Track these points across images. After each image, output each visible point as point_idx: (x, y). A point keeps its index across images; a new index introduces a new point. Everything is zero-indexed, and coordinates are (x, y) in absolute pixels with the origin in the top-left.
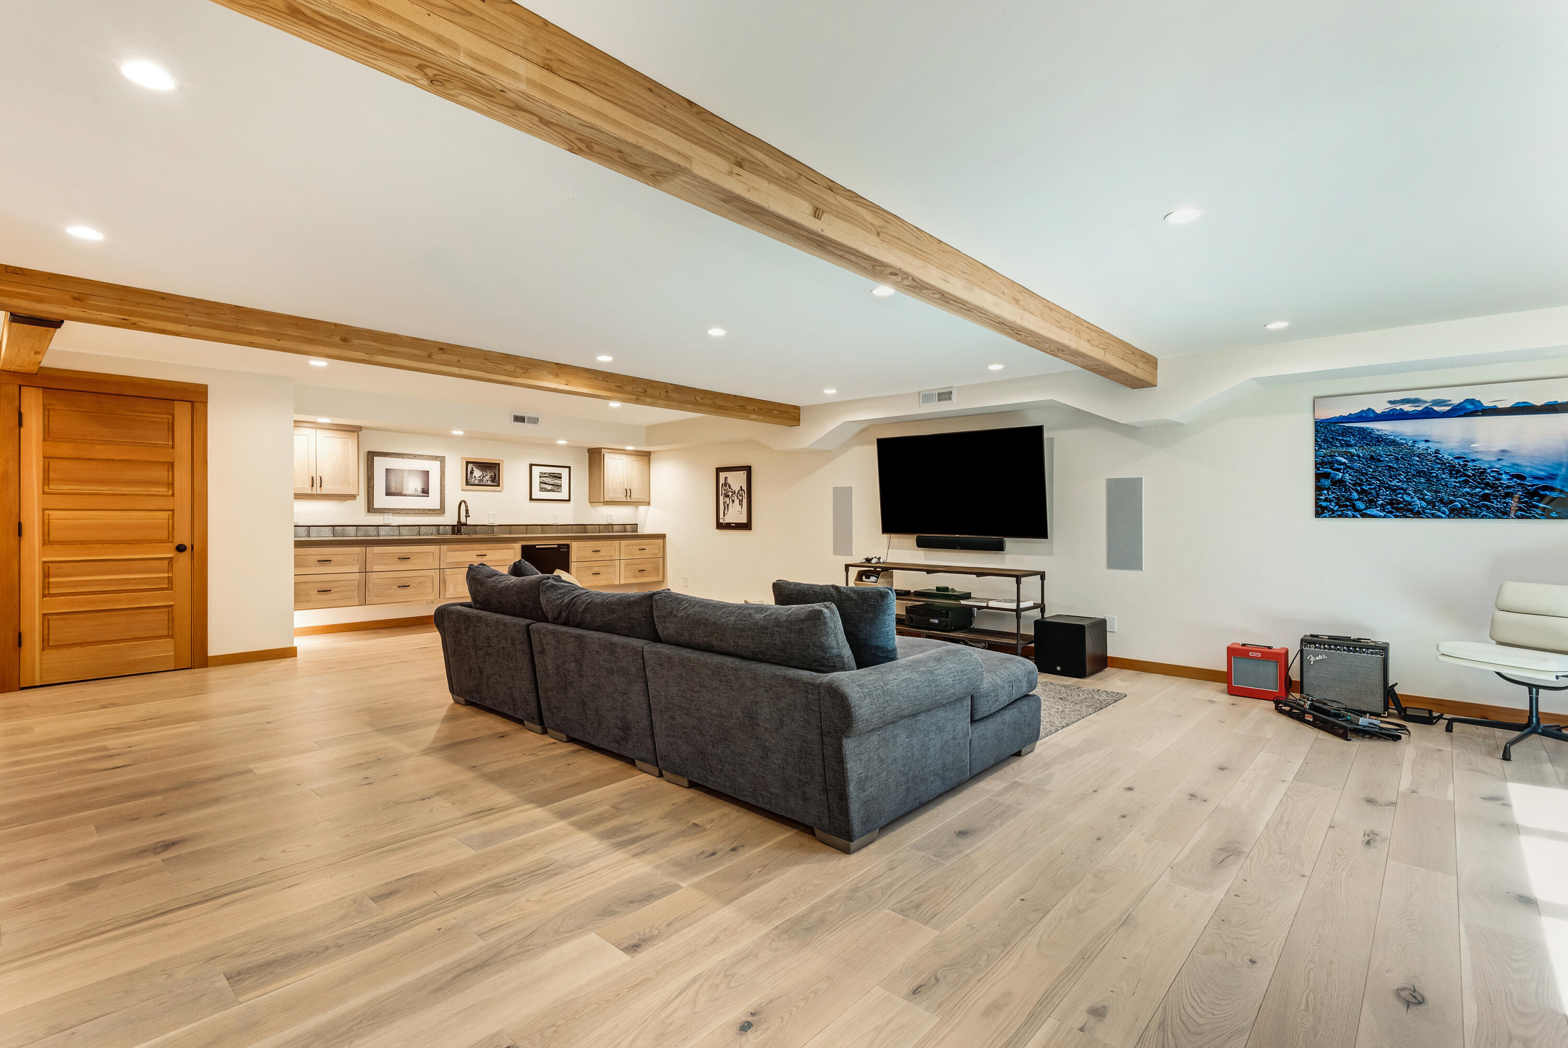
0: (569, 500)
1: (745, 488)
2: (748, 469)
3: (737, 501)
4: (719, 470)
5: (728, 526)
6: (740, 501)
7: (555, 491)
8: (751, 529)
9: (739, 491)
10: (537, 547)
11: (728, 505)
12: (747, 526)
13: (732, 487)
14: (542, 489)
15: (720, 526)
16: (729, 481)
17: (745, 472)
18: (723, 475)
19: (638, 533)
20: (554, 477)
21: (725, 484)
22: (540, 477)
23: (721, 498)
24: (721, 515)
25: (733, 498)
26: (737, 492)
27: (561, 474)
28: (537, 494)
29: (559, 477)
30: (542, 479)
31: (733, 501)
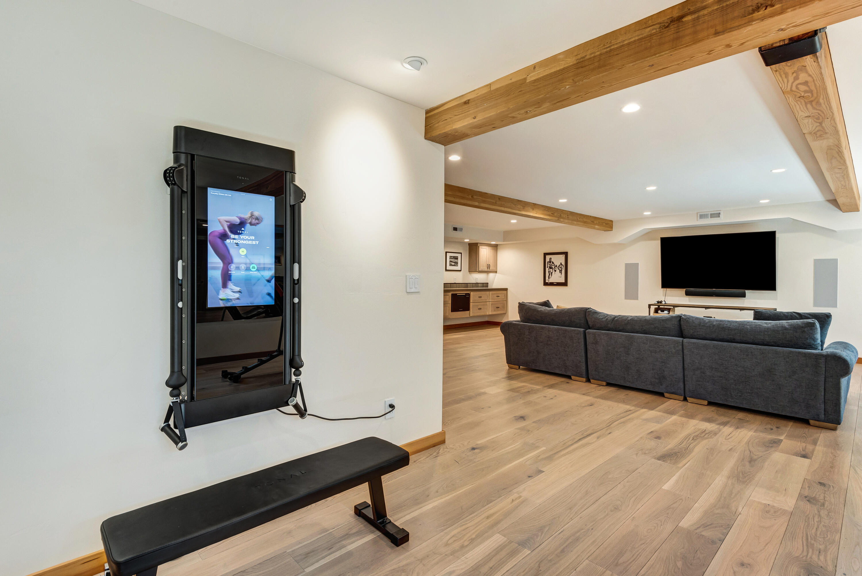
0: (461, 270)
1: (563, 263)
2: (566, 254)
3: (558, 271)
4: (545, 254)
5: (552, 284)
6: (560, 271)
7: (455, 266)
8: (567, 286)
9: (559, 266)
10: (458, 295)
11: (552, 273)
12: (565, 284)
13: (555, 263)
14: (451, 265)
15: (546, 284)
16: (552, 260)
17: (564, 255)
18: (548, 257)
19: (489, 288)
20: (455, 258)
21: (550, 262)
22: (450, 258)
23: (547, 269)
24: (547, 278)
25: (555, 269)
26: (558, 266)
27: (458, 257)
28: (449, 268)
29: (456, 258)
30: (450, 259)
31: (555, 271)
